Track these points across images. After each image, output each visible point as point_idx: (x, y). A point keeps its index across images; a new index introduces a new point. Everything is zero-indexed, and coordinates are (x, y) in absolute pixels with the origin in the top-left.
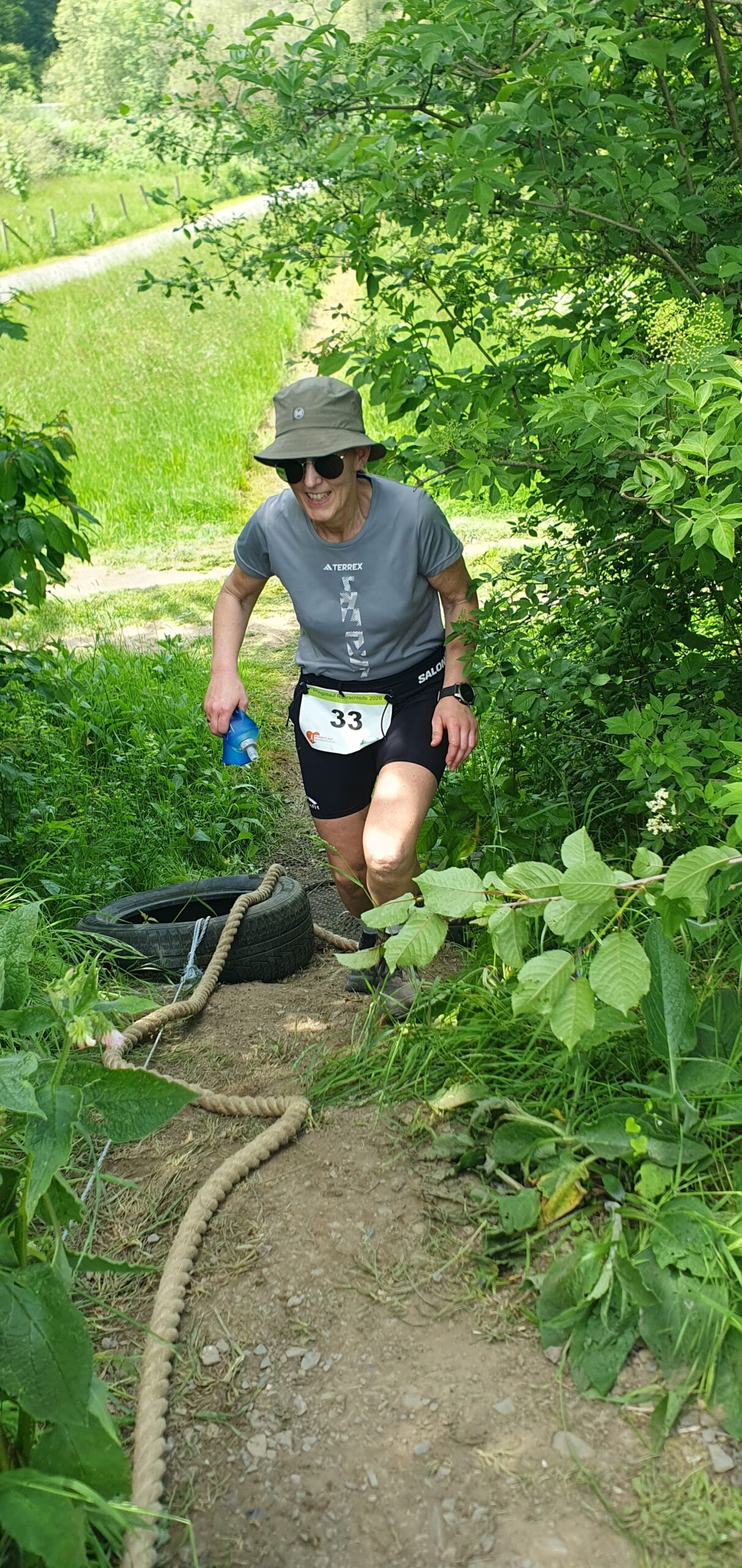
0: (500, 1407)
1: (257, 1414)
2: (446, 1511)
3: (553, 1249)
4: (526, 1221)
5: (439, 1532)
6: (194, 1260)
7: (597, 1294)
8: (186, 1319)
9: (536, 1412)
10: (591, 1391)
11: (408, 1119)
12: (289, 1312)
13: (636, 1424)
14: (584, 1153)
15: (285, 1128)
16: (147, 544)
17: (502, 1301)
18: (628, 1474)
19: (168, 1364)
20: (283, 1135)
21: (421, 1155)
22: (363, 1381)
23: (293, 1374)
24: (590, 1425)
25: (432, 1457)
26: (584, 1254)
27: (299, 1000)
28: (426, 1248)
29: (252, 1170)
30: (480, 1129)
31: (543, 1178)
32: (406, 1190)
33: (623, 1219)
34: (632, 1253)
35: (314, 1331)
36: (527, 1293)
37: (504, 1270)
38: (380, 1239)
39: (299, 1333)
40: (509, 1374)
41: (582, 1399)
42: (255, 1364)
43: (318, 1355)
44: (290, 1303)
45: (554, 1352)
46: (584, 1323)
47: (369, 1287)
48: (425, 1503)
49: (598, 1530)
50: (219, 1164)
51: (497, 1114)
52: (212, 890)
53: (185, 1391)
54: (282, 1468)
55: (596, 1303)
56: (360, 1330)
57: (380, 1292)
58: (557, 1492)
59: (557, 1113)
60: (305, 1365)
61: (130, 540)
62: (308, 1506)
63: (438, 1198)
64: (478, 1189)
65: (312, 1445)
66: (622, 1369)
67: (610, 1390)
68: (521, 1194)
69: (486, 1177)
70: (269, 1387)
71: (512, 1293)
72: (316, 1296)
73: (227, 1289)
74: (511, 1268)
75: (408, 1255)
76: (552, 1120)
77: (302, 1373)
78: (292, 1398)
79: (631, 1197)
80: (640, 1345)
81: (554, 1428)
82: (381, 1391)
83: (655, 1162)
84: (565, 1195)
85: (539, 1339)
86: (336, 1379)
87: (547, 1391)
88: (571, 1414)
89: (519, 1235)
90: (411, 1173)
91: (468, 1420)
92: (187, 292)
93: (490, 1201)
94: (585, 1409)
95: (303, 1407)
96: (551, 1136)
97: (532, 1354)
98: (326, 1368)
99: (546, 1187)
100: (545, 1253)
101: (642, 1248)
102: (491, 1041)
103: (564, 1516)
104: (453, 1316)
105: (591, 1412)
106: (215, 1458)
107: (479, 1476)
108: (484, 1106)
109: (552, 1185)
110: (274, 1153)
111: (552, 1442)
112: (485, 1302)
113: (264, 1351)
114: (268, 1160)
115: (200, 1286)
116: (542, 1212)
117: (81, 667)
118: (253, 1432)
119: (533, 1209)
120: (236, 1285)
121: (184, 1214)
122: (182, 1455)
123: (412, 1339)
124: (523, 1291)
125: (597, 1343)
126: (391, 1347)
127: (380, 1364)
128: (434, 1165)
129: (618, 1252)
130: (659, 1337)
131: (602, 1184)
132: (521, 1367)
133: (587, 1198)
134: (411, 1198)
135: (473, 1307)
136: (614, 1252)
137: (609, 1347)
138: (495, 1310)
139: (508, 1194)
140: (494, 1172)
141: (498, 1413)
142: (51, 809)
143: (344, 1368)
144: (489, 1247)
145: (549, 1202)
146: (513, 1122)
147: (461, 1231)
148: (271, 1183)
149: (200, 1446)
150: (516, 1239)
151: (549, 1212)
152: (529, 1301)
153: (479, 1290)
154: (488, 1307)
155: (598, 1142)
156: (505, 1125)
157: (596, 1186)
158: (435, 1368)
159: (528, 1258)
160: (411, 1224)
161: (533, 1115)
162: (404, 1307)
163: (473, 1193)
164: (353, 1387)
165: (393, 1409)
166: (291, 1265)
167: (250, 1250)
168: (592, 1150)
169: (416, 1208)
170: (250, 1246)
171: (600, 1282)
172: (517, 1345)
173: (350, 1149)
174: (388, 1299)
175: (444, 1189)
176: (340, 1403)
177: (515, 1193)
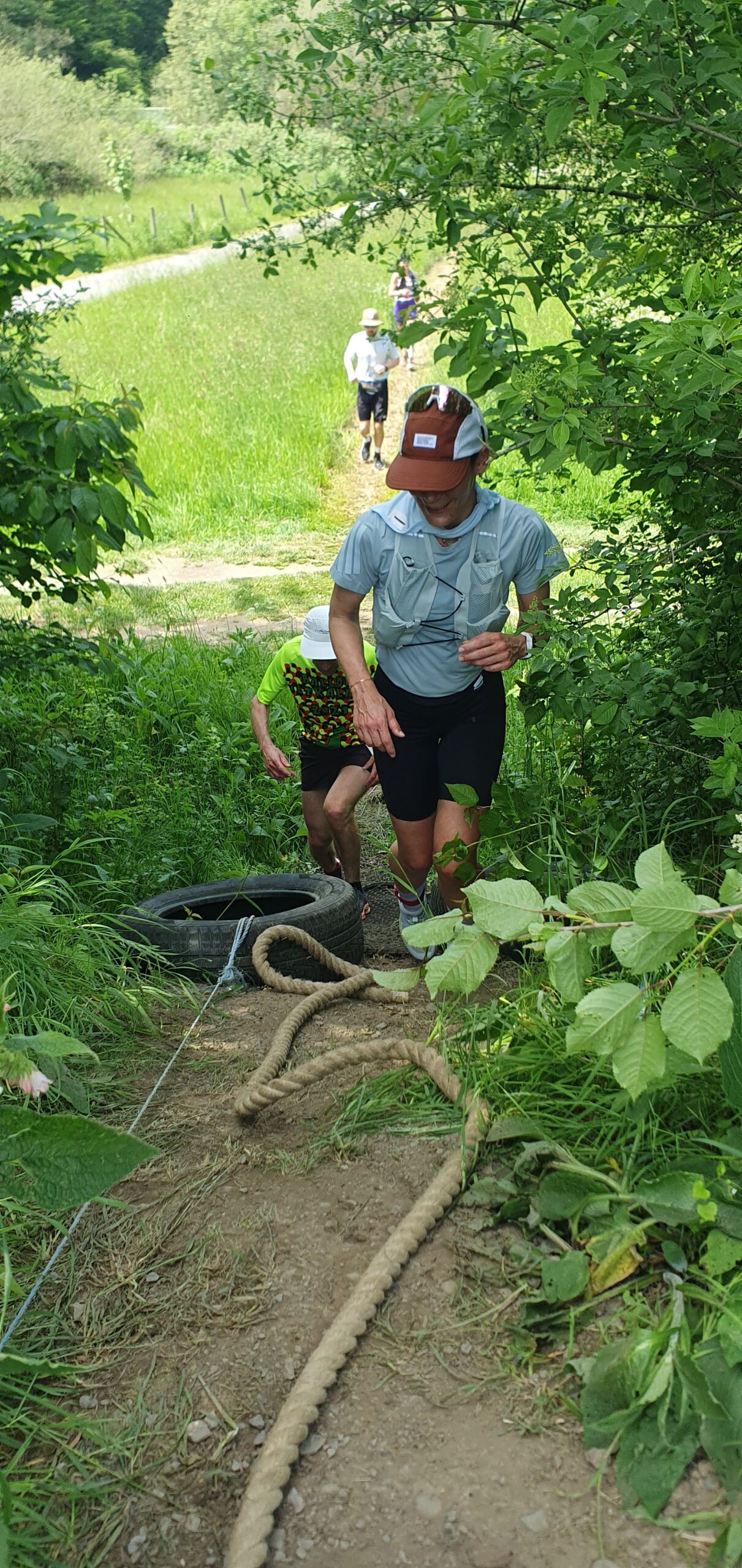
0: (531, 1521)
3: (600, 1323)
4: (571, 1290)
7: (653, 1394)
9: (572, 1531)
10: (640, 1509)
13: (692, 1557)
14: (641, 1214)
16: (225, 537)
17: (539, 1384)
22: (373, 1473)
24: (637, 1554)
26: (638, 1344)
28: (456, 1311)
30: (525, 1177)
31: (594, 1240)
32: (438, 1239)
33: (685, 1296)
34: (696, 1338)
36: (569, 1376)
37: (543, 1345)
38: (404, 1297)
40: (543, 1479)
41: (629, 1519)
42: (250, 1440)
43: (324, 1436)
45: (599, 1456)
47: (387, 1355)
51: (543, 1163)
52: (261, 887)
55: (650, 1406)
57: (399, 1362)
59: (614, 1163)
63: (473, 1252)
64: (519, 1246)
65: (308, 1551)
66: (677, 1485)
67: (662, 1510)
68: (567, 1258)
69: (529, 1231)
71: (551, 1374)
74: (552, 1343)
75: (435, 1318)
76: (607, 1172)
79: (694, 1269)
80: (701, 1456)
81: (594, 1554)
82: (392, 1487)
83: (725, 1232)
84: (619, 1260)
85: (580, 1436)
86: (341, 1467)
88: (614, 1538)
89: (564, 1306)
91: (491, 1536)
93: (531, 1262)
94: (631, 1532)
95: (300, 1501)
96: (605, 1192)
97: (571, 1455)
98: (331, 1452)
99: (596, 1250)
100: (591, 1327)
101: (706, 1337)
102: (545, 1073)
104: (481, 1398)
105: (639, 1535)
106: (193, 1558)
108: (532, 1149)
109: (604, 1246)
112: (519, 1382)
113: (261, 1425)
116: (590, 1279)
117: (151, 656)
119: (581, 1277)
122: (155, 1551)
123: (432, 1423)
124: (562, 1375)
125: (651, 1450)
126: (407, 1433)
127: (393, 1451)
128: (471, 1212)
129: (679, 1341)
130: (725, 1449)
131: (661, 1250)
132: (557, 1471)
133: (644, 1266)
134: (444, 1250)
135: (505, 1388)
136: (674, 1340)
137: (664, 1457)
138: (530, 1394)
139: (553, 1254)
140: (538, 1227)
141: (527, 1529)
142: (110, 797)
143: (350, 1453)
144: (528, 1316)
145: (600, 1268)
146: (562, 1171)
147: (496, 1293)
148: (289, 1222)
149: (176, 1541)
150: (559, 1309)
151: (598, 1280)
152: (571, 1387)
153: (513, 1367)
154: (522, 1390)
155: (660, 1203)
156: (553, 1175)
157: (654, 1253)
158: (456, 1463)
159: (572, 1332)
160: (440, 1281)
161: (586, 1164)
162: (426, 1382)
163: (512, 1250)
164: (360, 1479)
165: (404, 1513)
166: (301, 1321)
167: (256, 1301)
168: (651, 1212)
169: (447, 1262)
170: (255, 1297)
171: (657, 1380)
172: (554, 1441)
173: (379, 1187)
174: (408, 1371)
175: (480, 1242)
176: (342, 1500)
177: (559, 1254)
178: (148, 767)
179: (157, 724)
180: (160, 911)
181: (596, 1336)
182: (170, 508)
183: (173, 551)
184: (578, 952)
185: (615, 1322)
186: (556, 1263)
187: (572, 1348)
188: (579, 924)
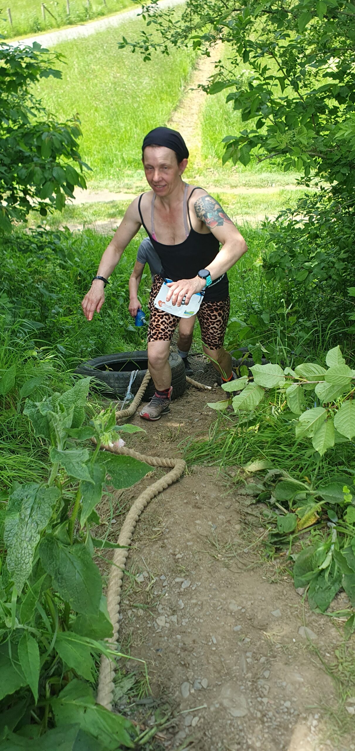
0: (274, 613)
1: (161, 607)
2: (248, 657)
3: (301, 542)
4: (289, 529)
5: (245, 666)
6: (133, 533)
7: (324, 566)
8: (129, 561)
9: (291, 617)
10: (317, 609)
11: (233, 474)
12: (176, 561)
13: (338, 626)
14: (319, 499)
15: (175, 474)
16: (109, 179)
17: (277, 565)
18: (333, 648)
19: (121, 580)
20: (174, 478)
21: (239, 492)
22: (211, 596)
23: (178, 590)
24: (316, 625)
25: (242, 633)
26: (319, 547)
28: (241, 536)
29: (159, 493)
30: (269, 483)
31: (299, 509)
32: (232, 508)
33: (337, 531)
34: (341, 547)
35: (188, 571)
36: (289, 562)
37: (278, 550)
38: (219, 530)
39: (181, 571)
40: (279, 598)
41: (313, 612)
42: (160, 584)
43: (190, 582)
44: (177, 557)
45: (301, 590)
46: (316, 579)
47: (214, 553)
48: (238, 653)
49: (318, 672)
50: (145, 488)
51: (277, 478)
52: (139, 356)
53: (128, 593)
54: (172, 632)
55: (323, 570)
56: (210, 572)
57: (219, 555)
58: (300, 653)
59: (307, 478)
60: (184, 586)
61: (102, 177)
62: (184, 649)
63: (247, 513)
64: (267, 511)
65: (186, 623)
66: (332, 601)
67: (326, 610)
68: (288, 516)
69: (271, 505)
70: (167, 595)
71: (281, 561)
72: (190, 555)
73: (148, 548)
74: (281, 549)
75: (232, 539)
76: (304, 482)
77: (182, 590)
78: (177, 601)
79: (341, 521)
80: (342, 590)
81: (299, 624)
82: (219, 601)
84: (309, 518)
85: (294, 583)
86: (198, 594)
87: (297, 608)
88: (307, 619)
89: (285, 535)
90: (234, 500)
91: (259, 618)
92: (144, 51)
93: (272, 517)
94: (314, 617)
95: (183, 605)
96: (304, 490)
97: (290, 590)
98: (193, 588)
99: (299, 513)
100: (298, 544)
101: (346, 546)
102: (275, 441)
103: (302, 664)
104: (253, 569)
105: (317, 618)
106: (142, 625)
107: (264, 643)
108: (272, 472)
109: (303, 513)
110: (169, 485)
111: (298, 631)
112: (268, 564)
113: (165, 578)
114: (167, 488)
115: (136, 545)
116: (297, 524)
117: (76, 241)
118: (159, 614)
119: (293, 523)
120: (152, 546)
121: (128, 511)
122: (127, 622)
123: (234, 578)
124: (287, 561)
125: (322, 588)
126: (223, 581)
127: (218, 588)
128: (245, 497)
130: (352, 588)
131: (327, 514)
132: (285, 596)
133: (319, 520)
134: (234, 512)
135: (263, 566)
136: (333, 547)
137: (327, 590)
138: (273, 568)
139: (281, 515)
140: (275, 504)
141: (273, 616)
142: (61, 310)
143: (201, 589)
144: (271, 539)
145: (301, 521)
146: (285, 481)
147: (258, 530)
148: (168, 500)
149: (135, 618)
150: (284, 536)
151: (300, 525)
152: (290, 565)
153: (266, 558)
154: (269, 567)
155: (327, 495)
156: (282, 482)
157: (324, 515)
158: (244, 593)
159: (290, 545)
160: (234, 524)
161: (295, 478)
162: (230, 563)
163: (264, 513)
164: (206, 598)
165: (224, 610)
166: (178, 539)
167: (159, 531)
168: (324, 498)
169: (237, 517)
170: (159, 529)
171: (326, 561)
172: (283, 585)
173: (205, 487)
174: (223, 559)
175: (250, 509)
176: (200, 605)
177: (284, 515)
179: (80, 274)
181: (300, 547)
184: (299, 393)
185: (307, 542)
186: (282, 519)
187: (290, 551)
188: (301, 381)
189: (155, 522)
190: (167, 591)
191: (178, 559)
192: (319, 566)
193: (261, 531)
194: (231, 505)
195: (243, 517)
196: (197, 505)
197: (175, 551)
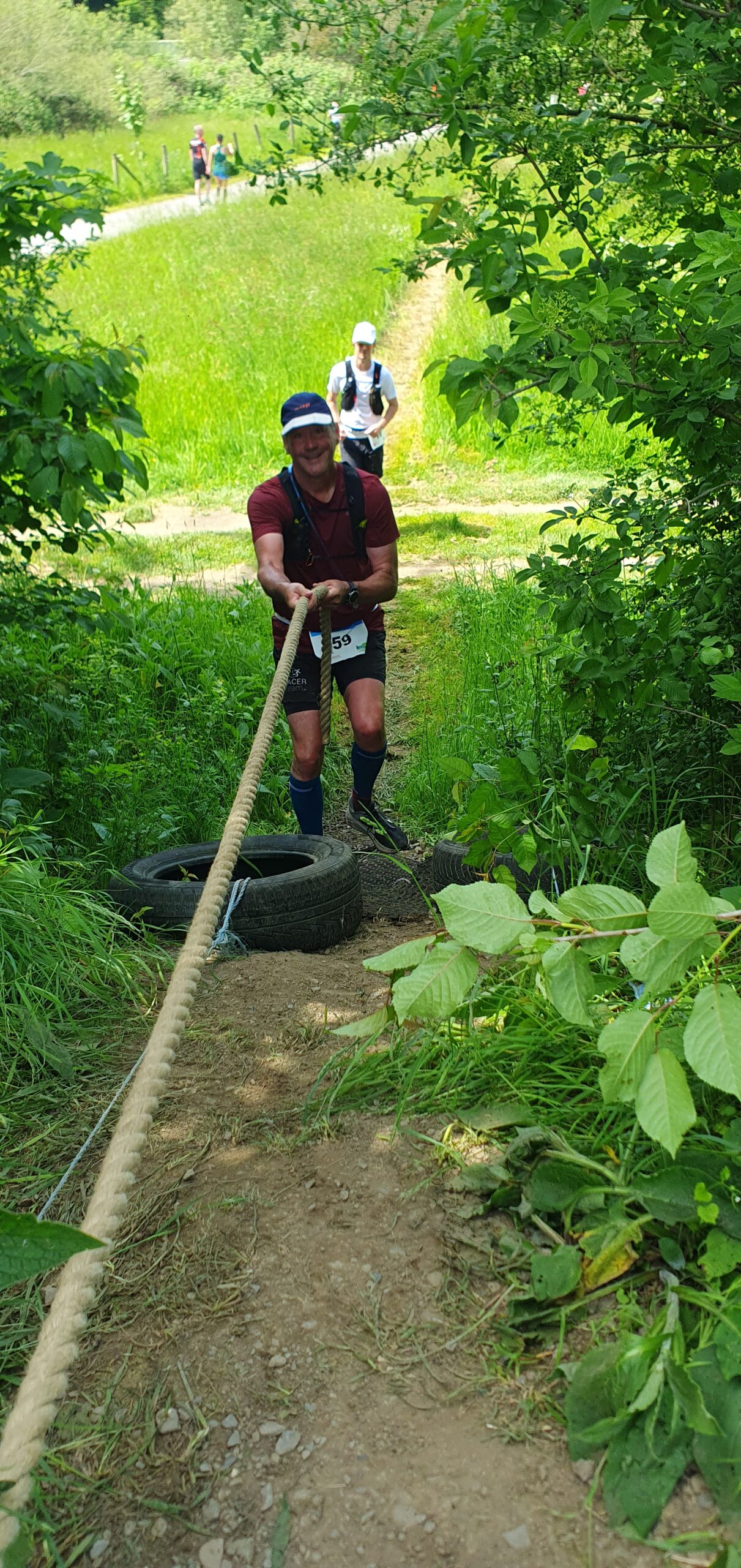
0: (513, 1537)
3: (592, 1323)
4: (562, 1287)
7: (641, 1403)
9: (556, 1549)
10: (628, 1526)
12: (270, 1374)
14: (636, 1209)
16: (234, 486)
17: (527, 1387)
21: (448, 1184)
22: (348, 1479)
23: (265, 1459)
26: (628, 1349)
27: (337, 976)
28: (441, 1305)
30: (517, 1164)
31: (587, 1234)
33: (680, 1298)
34: (692, 1344)
35: (297, 1402)
36: (556, 1381)
37: (532, 1345)
38: (388, 1288)
39: (279, 1403)
40: (527, 1491)
41: (616, 1537)
42: (222, 1440)
43: (298, 1436)
44: (273, 1362)
45: (584, 1467)
46: (623, 1438)
47: (367, 1350)
51: (536, 1150)
52: (259, 847)
55: (639, 1415)
56: (352, 1407)
57: (380, 1359)
59: (611, 1154)
60: (281, 1447)
61: (217, 481)
63: (461, 1243)
64: (509, 1237)
66: (669, 1500)
67: (652, 1529)
68: (559, 1252)
69: (520, 1222)
70: (235, 1472)
71: (539, 1376)
72: (304, 1355)
73: (202, 1337)
74: (540, 1343)
75: (419, 1312)
76: (603, 1162)
77: (276, 1458)
78: (259, 1493)
79: (692, 1269)
80: (692, 1470)
82: (368, 1495)
83: (726, 1234)
84: (612, 1258)
85: (566, 1443)
86: (315, 1472)
87: (573, 1521)
88: (600, 1557)
89: (554, 1304)
90: (433, 1205)
91: (471, 1551)
93: (521, 1255)
94: (618, 1552)
96: (601, 1185)
97: (558, 1465)
98: (306, 1454)
99: (589, 1245)
100: (583, 1327)
101: (702, 1344)
102: (538, 1054)
104: (465, 1401)
105: (626, 1555)
108: (526, 1135)
109: (598, 1242)
112: (507, 1383)
113: (234, 1423)
115: (172, 1328)
116: (583, 1275)
117: (156, 608)
118: (207, 1534)
119: (572, 1273)
120: (212, 1332)
123: (412, 1426)
124: (550, 1380)
125: (639, 1463)
126: (385, 1435)
127: (371, 1456)
128: (461, 1197)
129: (672, 1349)
130: (719, 1466)
131: (657, 1246)
132: (542, 1482)
133: (639, 1263)
134: (430, 1239)
135: (490, 1390)
136: (666, 1346)
137: (653, 1470)
138: (516, 1397)
139: (545, 1246)
140: (529, 1217)
141: (509, 1546)
142: (112, 751)
143: (326, 1457)
144: (515, 1315)
145: (593, 1264)
146: (555, 1159)
147: (485, 1287)
149: (141, 1546)
150: (549, 1307)
151: (591, 1276)
152: (559, 1391)
153: (499, 1367)
154: (508, 1393)
155: (657, 1198)
156: (547, 1163)
157: (650, 1249)
158: (436, 1471)
159: (562, 1330)
160: (426, 1272)
161: (581, 1152)
162: (408, 1382)
163: (502, 1242)
164: (332, 1486)
165: (380, 1523)
166: (279, 1313)
167: (234, 1289)
168: (647, 1208)
169: (434, 1252)
170: (233, 1285)
171: (647, 1388)
172: (540, 1450)
173: (366, 1169)
174: (389, 1368)
175: (469, 1232)
176: (316, 1508)
177: (551, 1246)
178: (151, 721)
179: (161, 676)
180: (156, 871)
181: (587, 1336)
182: (178, 456)
183: (180, 500)
184: (577, 965)
185: (608, 1322)
186: (547, 1258)
187: (560, 1349)
189: (228, 1266)
190: (237, 1460)
191: (275, 1367)
192: (629, 1404)
193: (494, 1290)
194: (423, 1220)
195: (450, 1253)
196: (340, 1218)
197: (268, 1347)
